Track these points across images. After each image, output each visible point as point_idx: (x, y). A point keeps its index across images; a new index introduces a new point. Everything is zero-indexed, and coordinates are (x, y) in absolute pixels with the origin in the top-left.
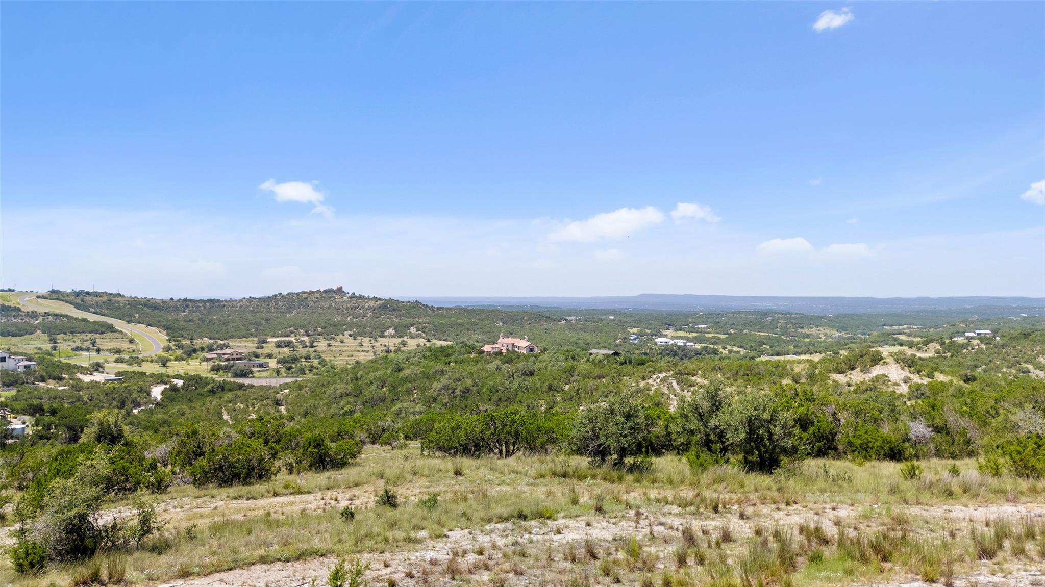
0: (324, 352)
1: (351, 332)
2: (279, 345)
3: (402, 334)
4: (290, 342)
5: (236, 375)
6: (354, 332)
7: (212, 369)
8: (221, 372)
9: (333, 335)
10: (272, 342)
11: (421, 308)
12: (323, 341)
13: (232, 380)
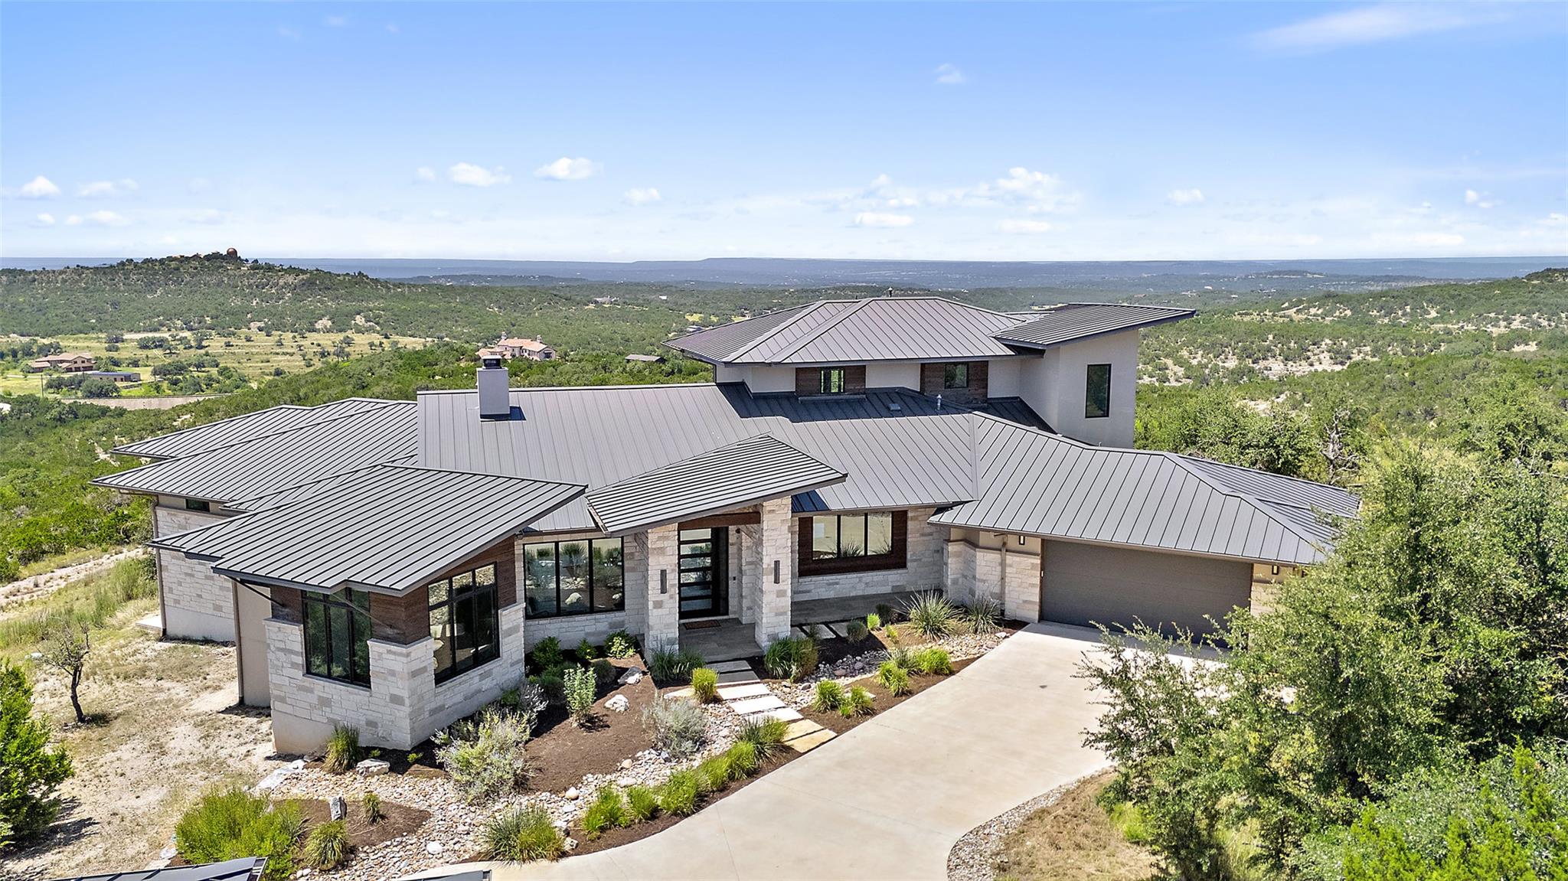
0: (221, 356)
1: (262, 324)
2: (144, 345)
3: (343, 327)
4: (162, 340)
5: (91, 395)
6: (266, 323)
7: (50, 386)
8: (65, 389)
9: (232, 329)
10: (132, 340)
11: (368, 284)
12: (217, 338)
13: (89, 402)
